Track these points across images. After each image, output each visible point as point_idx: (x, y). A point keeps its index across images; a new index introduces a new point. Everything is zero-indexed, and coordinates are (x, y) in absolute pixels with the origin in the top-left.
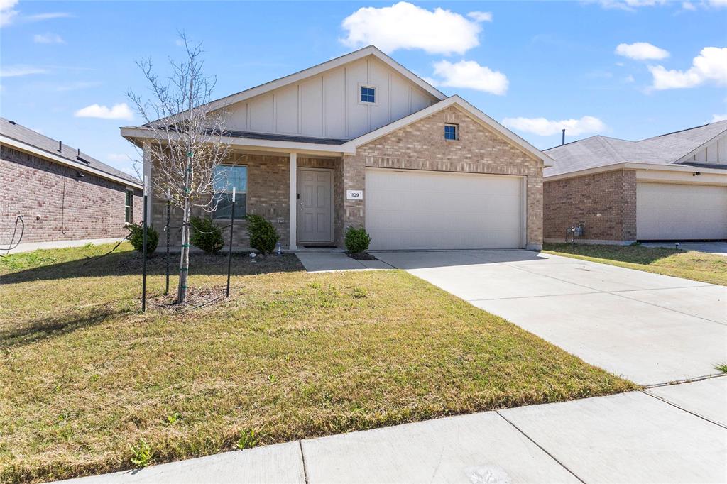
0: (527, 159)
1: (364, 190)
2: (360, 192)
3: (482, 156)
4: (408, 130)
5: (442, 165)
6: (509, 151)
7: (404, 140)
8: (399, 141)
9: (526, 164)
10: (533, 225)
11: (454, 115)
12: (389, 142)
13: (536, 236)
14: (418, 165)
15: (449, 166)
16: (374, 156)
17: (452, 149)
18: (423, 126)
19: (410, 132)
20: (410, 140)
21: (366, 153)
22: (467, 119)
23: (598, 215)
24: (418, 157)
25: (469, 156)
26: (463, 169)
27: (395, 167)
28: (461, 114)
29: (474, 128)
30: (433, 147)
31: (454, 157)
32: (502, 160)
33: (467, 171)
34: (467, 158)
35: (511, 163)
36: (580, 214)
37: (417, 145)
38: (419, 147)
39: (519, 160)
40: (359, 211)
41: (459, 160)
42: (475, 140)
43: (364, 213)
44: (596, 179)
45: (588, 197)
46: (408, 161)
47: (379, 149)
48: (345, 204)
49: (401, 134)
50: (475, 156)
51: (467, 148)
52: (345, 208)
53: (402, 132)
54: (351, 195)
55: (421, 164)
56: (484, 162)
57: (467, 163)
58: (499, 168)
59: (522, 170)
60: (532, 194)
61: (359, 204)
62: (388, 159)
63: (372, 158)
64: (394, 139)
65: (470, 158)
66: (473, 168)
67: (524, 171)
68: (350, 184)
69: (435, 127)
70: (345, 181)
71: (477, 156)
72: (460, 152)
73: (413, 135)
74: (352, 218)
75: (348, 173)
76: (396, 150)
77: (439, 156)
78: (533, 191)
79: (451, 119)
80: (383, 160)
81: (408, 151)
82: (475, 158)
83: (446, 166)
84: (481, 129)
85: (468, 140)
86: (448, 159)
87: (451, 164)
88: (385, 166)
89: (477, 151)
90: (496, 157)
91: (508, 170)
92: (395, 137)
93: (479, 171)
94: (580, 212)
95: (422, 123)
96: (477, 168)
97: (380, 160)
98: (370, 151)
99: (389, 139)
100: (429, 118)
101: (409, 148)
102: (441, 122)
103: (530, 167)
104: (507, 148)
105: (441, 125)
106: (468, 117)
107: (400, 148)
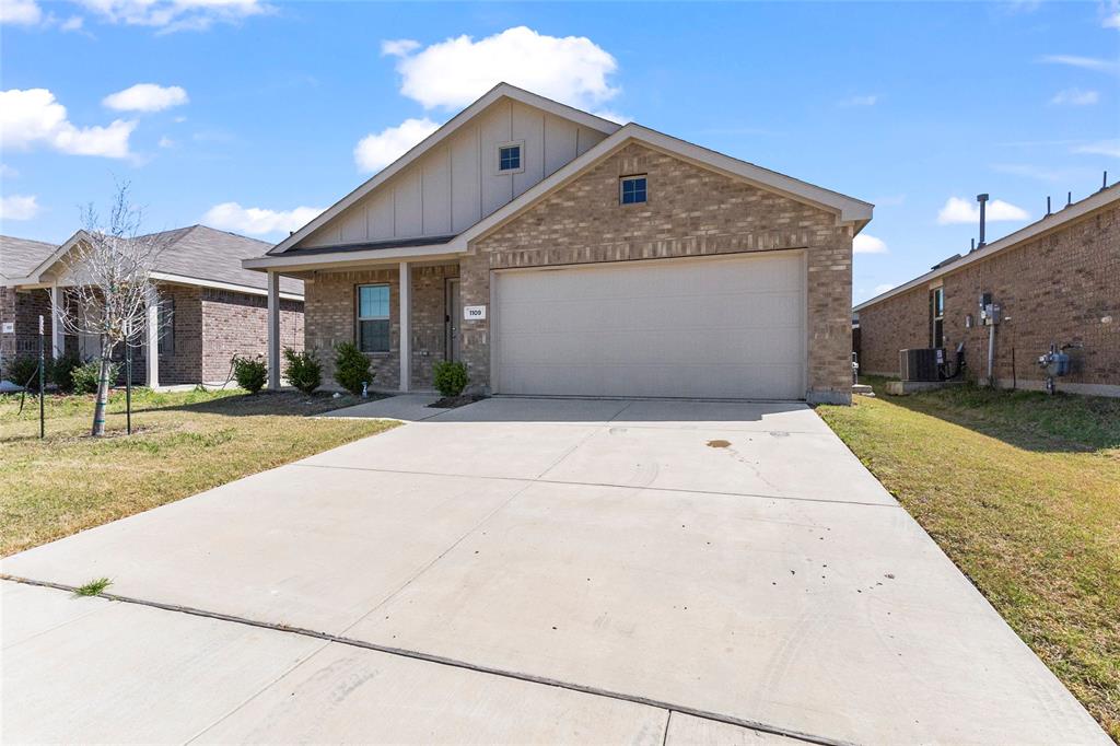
0: (806, 214)
1: (487, 304)
2: (483, 308)
3: (695, 224)
4: (554, 201)
5: (614, 250)
6: (758, 203)
7: (548, 219)
8: (540, 221)
9: (801, 224)
10: (824, 352)
11: (636, 159)
12: (525, 226)
13: (833, 373)
14: (571, 256)
15: (627, 249)
16: (501, 252)
17: (633, 220)
18: (580, 189)
19: (557, 204)
20: (559, 218)
21: (490, 249)
22: (662, 160)
23: (1103, 320)
24: (570, 244)
25: (669, 226)
26: (655, 252)
27: (534, 263)
28: (650, 153)
29: (677, 173)
30: (597, 223)
31: (636, 234)
32: (740, 224)
33: (664, 254)
34: (663, 231)
35: (764, 227)
36: (1075, 318)
37: (569, 224)
38: (572, 226)
39: (785, 218)
40: (481, 337)
41: (647, 238)
42: (679, 197)
43: (488, 338)
44: (1103, 226)
45: (1090, 274)
46: (554, 252)
47: (509, 240)
48: (462, 327)
49: (542, 209)
50: (679, 225)
51: (663, 213)
52: (462, 332)
53: (543, 207)
54: (471, 313)
55: (575, 255)
56: (699, 233)
57: (663, 241)
58: (734, 241)
59: (794, 237)
60: (823, 284)
61: (480, 326)
62: (522, 253)
63: (499, 256)
64: (531, 221)
65: (669, 231)
66: (676, 247)
67: (799, 239)
68: (469, 297)
69: (601, 187)
70: (462, 293)
71: (684, 225)
72: (648, 223)
73: (563, 209)
74: (471, 347)
75: (466, 281)
76: (535, 238)
77: (609, 236)
78: (823, 280)
79: (630, 166)
80: (514, 255)
81: (554, 236)
82: (681, 230)
83: (622, 253)
84: (694, 171)
85: (665, 198)
86: (626, 239)
87: (632, 247)
88: (518, 264)
89: (684, 215)
90: (727, 221)
91: (756, 241)
92: (533, 217)
93: (688, 252)
94: (1074, 313)
95: (578, 184)
96: (684, 248)
97: (510, 257)
98: (495, 245)
99: (522, 222)
100: (590, 174)
101: (556, 231)
102: (612, 177)
103: (815, 228)
104: (754, 198)
105: (612, 181)
106: (666, 156)
107: (542, 233)
